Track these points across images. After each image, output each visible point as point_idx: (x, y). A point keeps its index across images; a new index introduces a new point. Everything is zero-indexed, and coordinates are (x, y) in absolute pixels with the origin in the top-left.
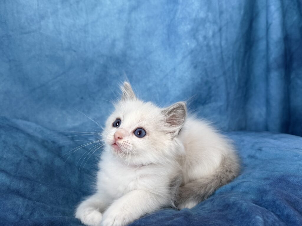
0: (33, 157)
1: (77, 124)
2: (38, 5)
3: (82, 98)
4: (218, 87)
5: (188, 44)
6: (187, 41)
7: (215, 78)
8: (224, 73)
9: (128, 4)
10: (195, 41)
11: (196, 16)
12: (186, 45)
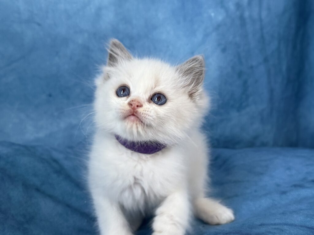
4: (256, 82)
5: (213, 14)
6: (210, 11)
7: (252, 67)
10: (223, 11)
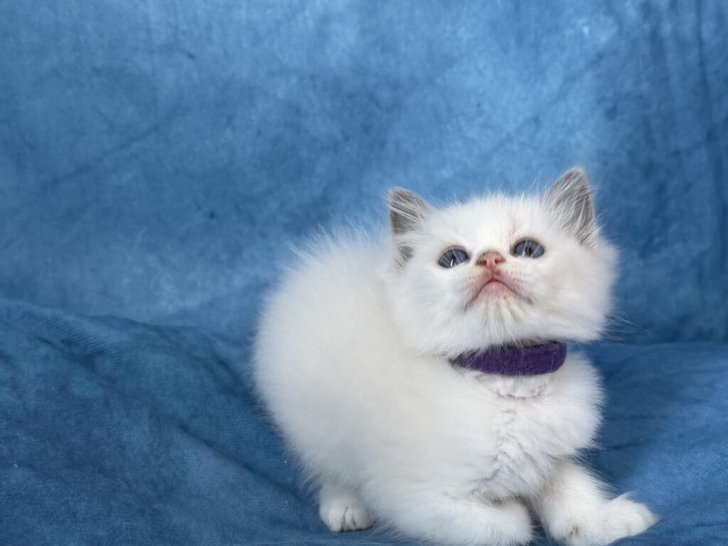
1: (192, 303)
3: (212, 215)
4: (688, 187)
5: (586, 30)
6: (581, 21)
7: (677, 153)
8: (711, 137)
10: (610, 21)
12: (580, 35)
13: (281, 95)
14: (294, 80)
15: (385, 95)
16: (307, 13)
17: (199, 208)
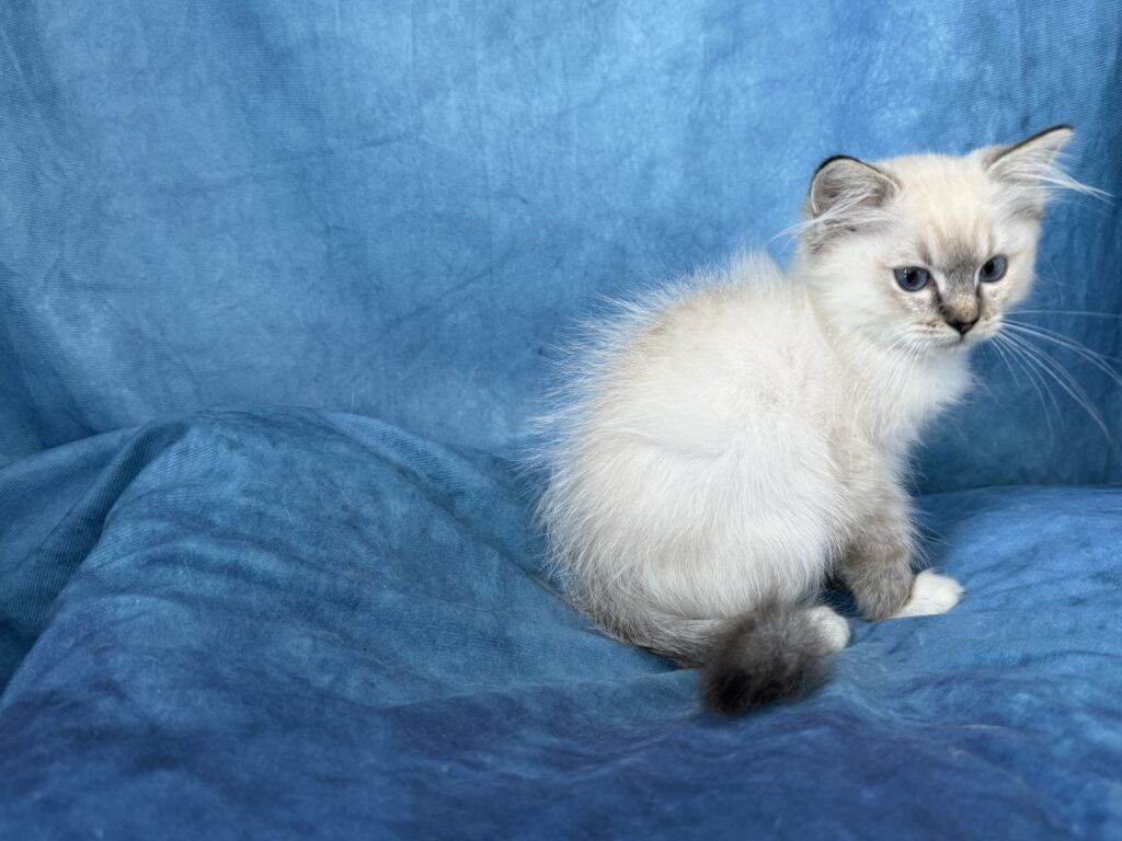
0: (368, 510)
2: (415, 52)
9: (701, 39)
11: (940, 75)
13: (607, 237)
14: (620, 223)
15: (708, 236)
16: (633, 158)
17: (528, 346)
